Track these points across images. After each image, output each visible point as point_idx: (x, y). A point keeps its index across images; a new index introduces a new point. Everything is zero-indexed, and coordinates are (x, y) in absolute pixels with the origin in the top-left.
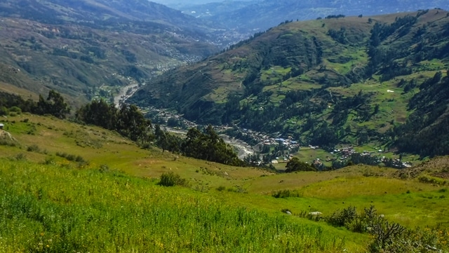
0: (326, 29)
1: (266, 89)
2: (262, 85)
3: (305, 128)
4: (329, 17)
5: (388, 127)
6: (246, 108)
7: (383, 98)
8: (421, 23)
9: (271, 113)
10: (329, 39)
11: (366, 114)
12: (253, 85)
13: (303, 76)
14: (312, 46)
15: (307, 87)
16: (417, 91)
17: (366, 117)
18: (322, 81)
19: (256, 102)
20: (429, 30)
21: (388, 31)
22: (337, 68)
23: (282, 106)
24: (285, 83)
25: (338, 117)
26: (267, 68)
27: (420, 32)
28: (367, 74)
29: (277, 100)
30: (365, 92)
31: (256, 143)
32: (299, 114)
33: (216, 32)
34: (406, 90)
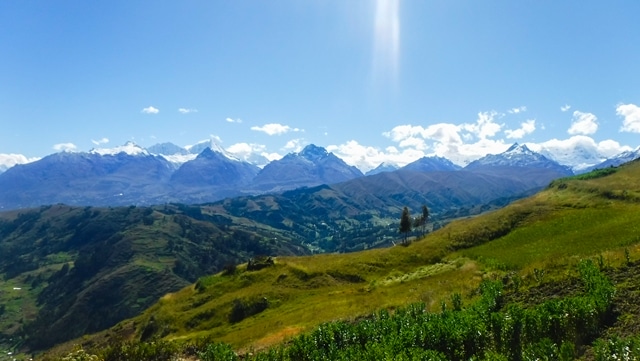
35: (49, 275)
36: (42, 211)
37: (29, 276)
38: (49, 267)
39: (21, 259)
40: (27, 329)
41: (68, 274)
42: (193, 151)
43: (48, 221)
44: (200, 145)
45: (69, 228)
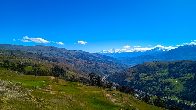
0: (156, 64)
1: (141, 79)
2: (140, 78)
3: (153, 90)
4: (156, 61)
5: (178, 92)
6: (136, 84)
7: (175, 83)
8: (183, 64)
9: (143, 85)
10: (157, 67)
11: (171, 88)
12: (137, 78)
13: (151, 76)
14: (153, 68)
15: (152, 79)
16: (185, 82)
17: (171, 89)
18: (156, 78)
19: (138, 82)
20: (186, 65)
21: (174, 65)
22: (160, 74)
23: (146, 84)
24: (146, 78)
25: (163, 89)
26: (140, 74)
27: (183, 66)
28: (169, 76)
29: (144, 82)
30: (170, 81)
31: (139, 93)
32: (151, 86)
34: (182, 81)
35: (186, 79)
36: (182, 62)
37: (180, 79)
38: (186, 77)
39: (177, 74)
40: (181, 93)
41: (192, 80)
43: (184, 64)
45: (191, 67)
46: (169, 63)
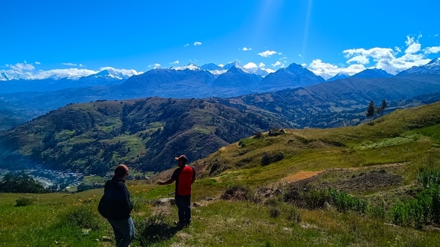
0: (96, 108)
1: (59, 144)
2: (57, 142)
3: (87, 165)
4: (98, 101)
5: (136, 159)
6: (46, 157)
7: (132, 143)
8: (148, 104)
9: (64, 158)
10: (99, 113)
11: (123, 153)
12: (50, 142)
13: (83, 135)
14: (88, 117)
15: (87, 141)
16: (150, 138)
17: (124, 155)
18: (95, 137)
19: (52, 153)
20: (153, 107)
21: (132, 108)
22: (105, 129)
23: (70, 153)
24: (71, 140)
25: (107, 157)
26: (59, 132)
27: (148, 109)
28: (122, 131)
29: (67, 150)
30: (121, 141)
31: (54, 177)
32: (83, 157)
33: (21, 111)
34: (144, 138)
35: (151, 133)
36: (147, 100)
37: (141, 133)
38: (151, 129)
39: (137, 125)
40: (141, 160)
41: (160, 133)
42: (225, 68)
43: (150, 105)
44: (229, 64)
45: (160, 109)
46: (123, 104)
